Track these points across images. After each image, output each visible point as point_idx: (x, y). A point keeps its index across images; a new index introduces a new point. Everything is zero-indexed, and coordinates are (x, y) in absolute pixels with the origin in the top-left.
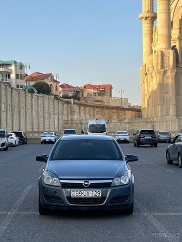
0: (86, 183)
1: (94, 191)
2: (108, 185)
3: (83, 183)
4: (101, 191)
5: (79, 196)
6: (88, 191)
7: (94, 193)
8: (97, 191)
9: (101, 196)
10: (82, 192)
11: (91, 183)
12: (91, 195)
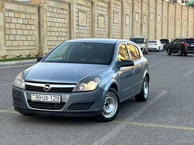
0: (47, 87)
1: (53, 96)
2: (69, 91)
3: (44, 87)
4: (60, 96)
5: (38, 100)
6: (47, 96)
7: (53, 98)
8: (56, 96)
9: (59, 101)
10: (41, 96)
11: (52, 88)
12: (50, 100)
